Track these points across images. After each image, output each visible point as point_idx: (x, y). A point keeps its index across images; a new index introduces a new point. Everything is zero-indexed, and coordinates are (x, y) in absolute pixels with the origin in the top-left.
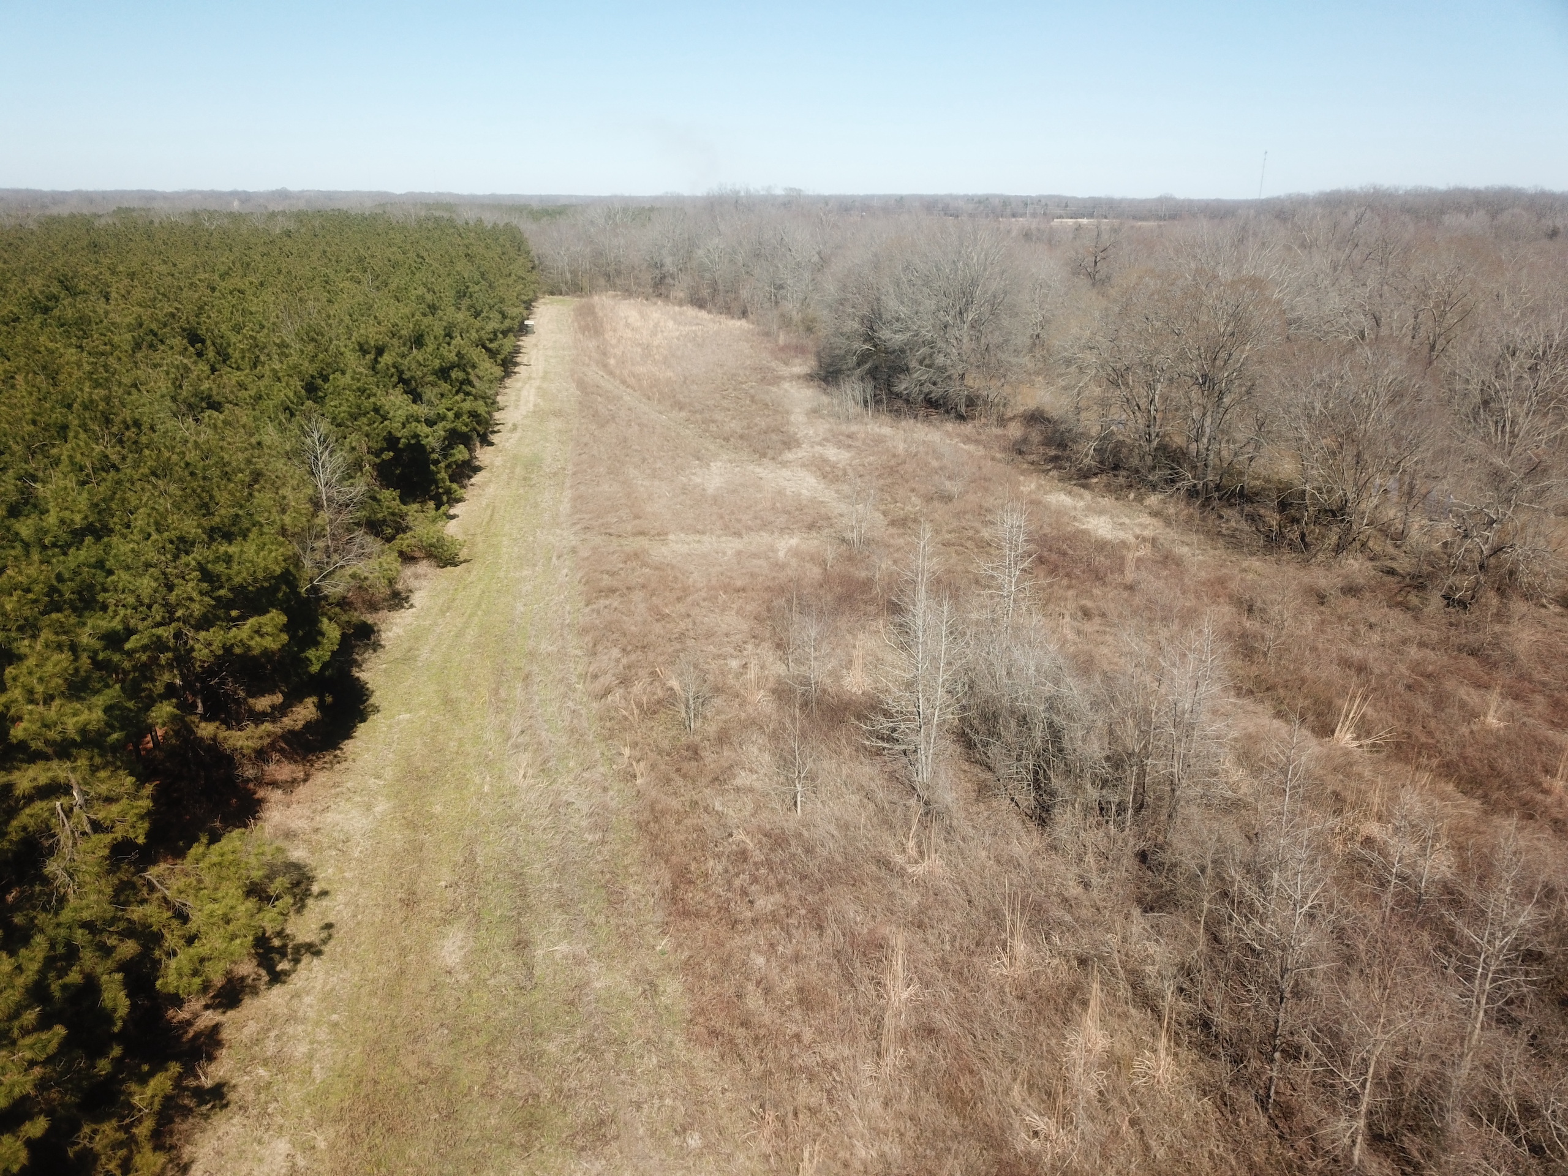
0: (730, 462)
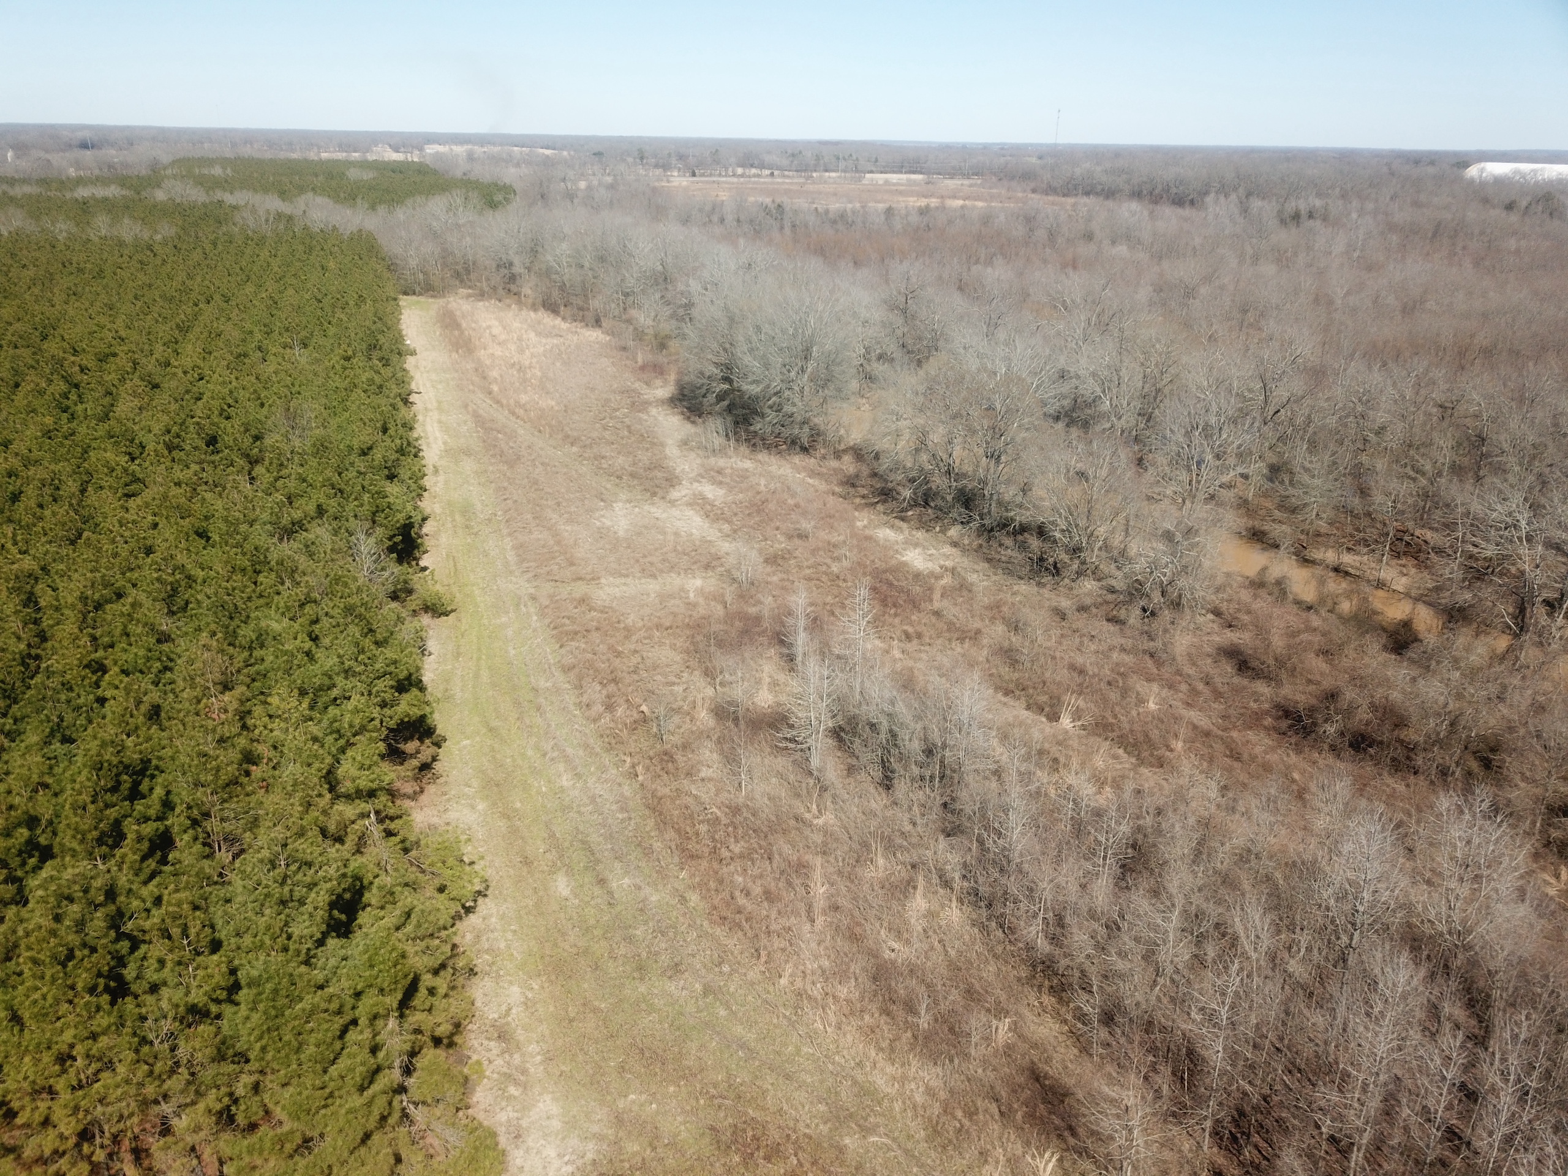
0: (629, 501)
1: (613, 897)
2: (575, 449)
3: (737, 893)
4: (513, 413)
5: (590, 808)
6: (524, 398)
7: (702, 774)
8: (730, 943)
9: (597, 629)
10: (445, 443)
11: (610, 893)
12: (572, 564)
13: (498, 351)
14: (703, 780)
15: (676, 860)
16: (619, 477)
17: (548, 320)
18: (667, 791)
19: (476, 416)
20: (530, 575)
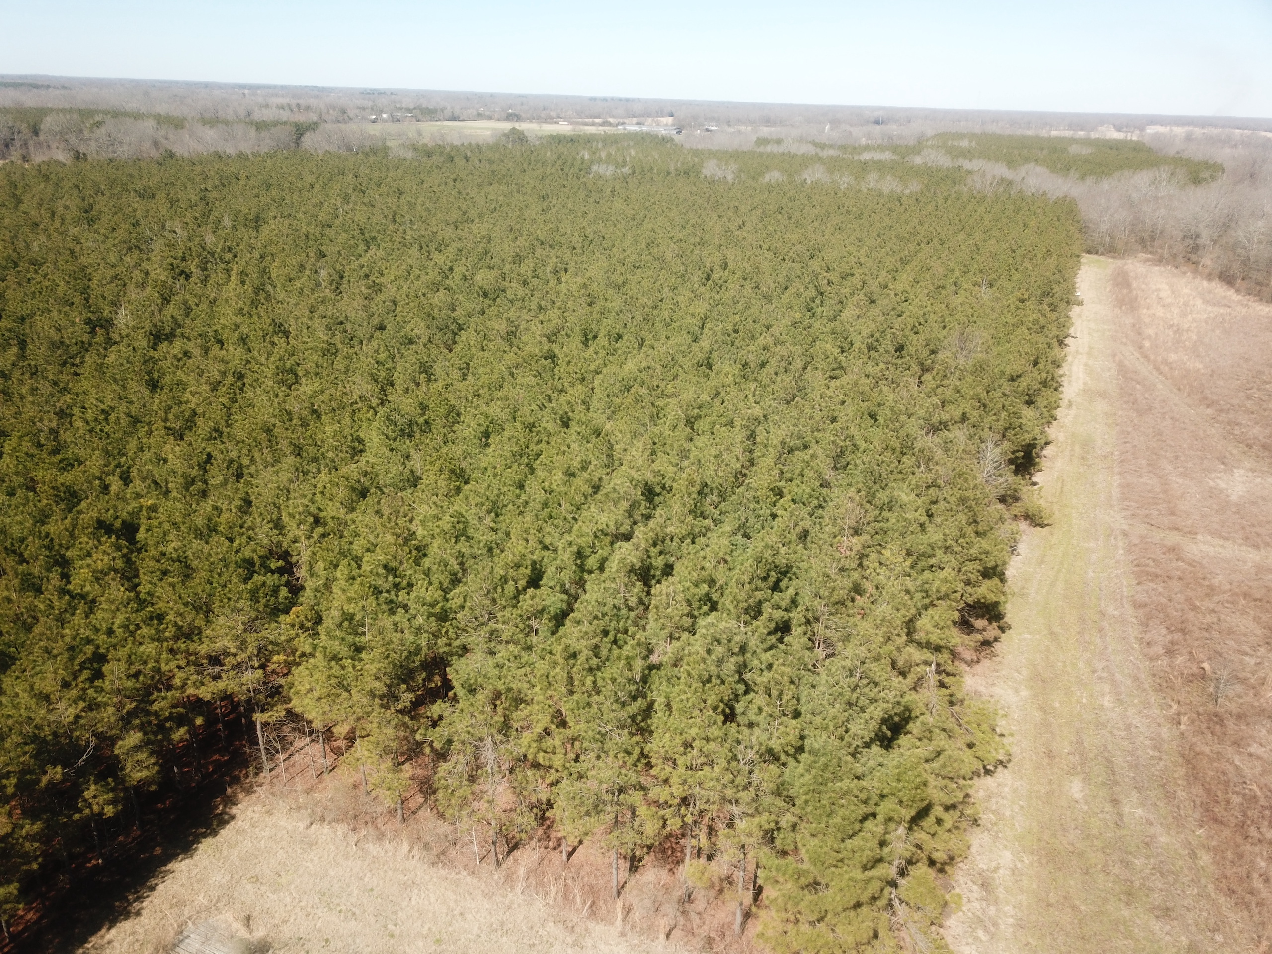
0: (1252, 470)
1: (1122, 820)
2: (1209, 411)
3: (1255, 876)
4: (1157, 369)
5: (1123, 734)
6: (1173, 357)
7: (1252, 750)
8: (1232, 917)
9: (1180, 579)
10: (1085, 383)
11: (1121, 815)
12: (1173, 514)
13: (1160, 312)
14: (1250, 755)
15: (1197, 815)
16: (1249, 446)
17: (1220, 290)
18: (1207, 750)
19: (1121, 367)
20: (1129, 513)
